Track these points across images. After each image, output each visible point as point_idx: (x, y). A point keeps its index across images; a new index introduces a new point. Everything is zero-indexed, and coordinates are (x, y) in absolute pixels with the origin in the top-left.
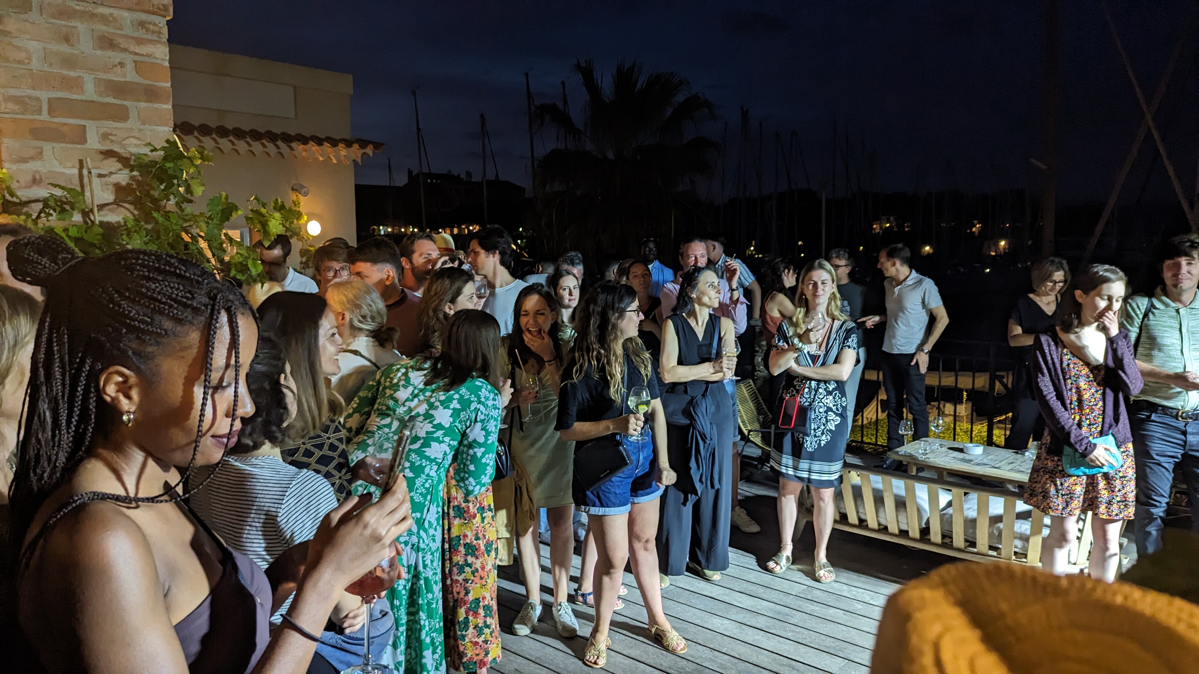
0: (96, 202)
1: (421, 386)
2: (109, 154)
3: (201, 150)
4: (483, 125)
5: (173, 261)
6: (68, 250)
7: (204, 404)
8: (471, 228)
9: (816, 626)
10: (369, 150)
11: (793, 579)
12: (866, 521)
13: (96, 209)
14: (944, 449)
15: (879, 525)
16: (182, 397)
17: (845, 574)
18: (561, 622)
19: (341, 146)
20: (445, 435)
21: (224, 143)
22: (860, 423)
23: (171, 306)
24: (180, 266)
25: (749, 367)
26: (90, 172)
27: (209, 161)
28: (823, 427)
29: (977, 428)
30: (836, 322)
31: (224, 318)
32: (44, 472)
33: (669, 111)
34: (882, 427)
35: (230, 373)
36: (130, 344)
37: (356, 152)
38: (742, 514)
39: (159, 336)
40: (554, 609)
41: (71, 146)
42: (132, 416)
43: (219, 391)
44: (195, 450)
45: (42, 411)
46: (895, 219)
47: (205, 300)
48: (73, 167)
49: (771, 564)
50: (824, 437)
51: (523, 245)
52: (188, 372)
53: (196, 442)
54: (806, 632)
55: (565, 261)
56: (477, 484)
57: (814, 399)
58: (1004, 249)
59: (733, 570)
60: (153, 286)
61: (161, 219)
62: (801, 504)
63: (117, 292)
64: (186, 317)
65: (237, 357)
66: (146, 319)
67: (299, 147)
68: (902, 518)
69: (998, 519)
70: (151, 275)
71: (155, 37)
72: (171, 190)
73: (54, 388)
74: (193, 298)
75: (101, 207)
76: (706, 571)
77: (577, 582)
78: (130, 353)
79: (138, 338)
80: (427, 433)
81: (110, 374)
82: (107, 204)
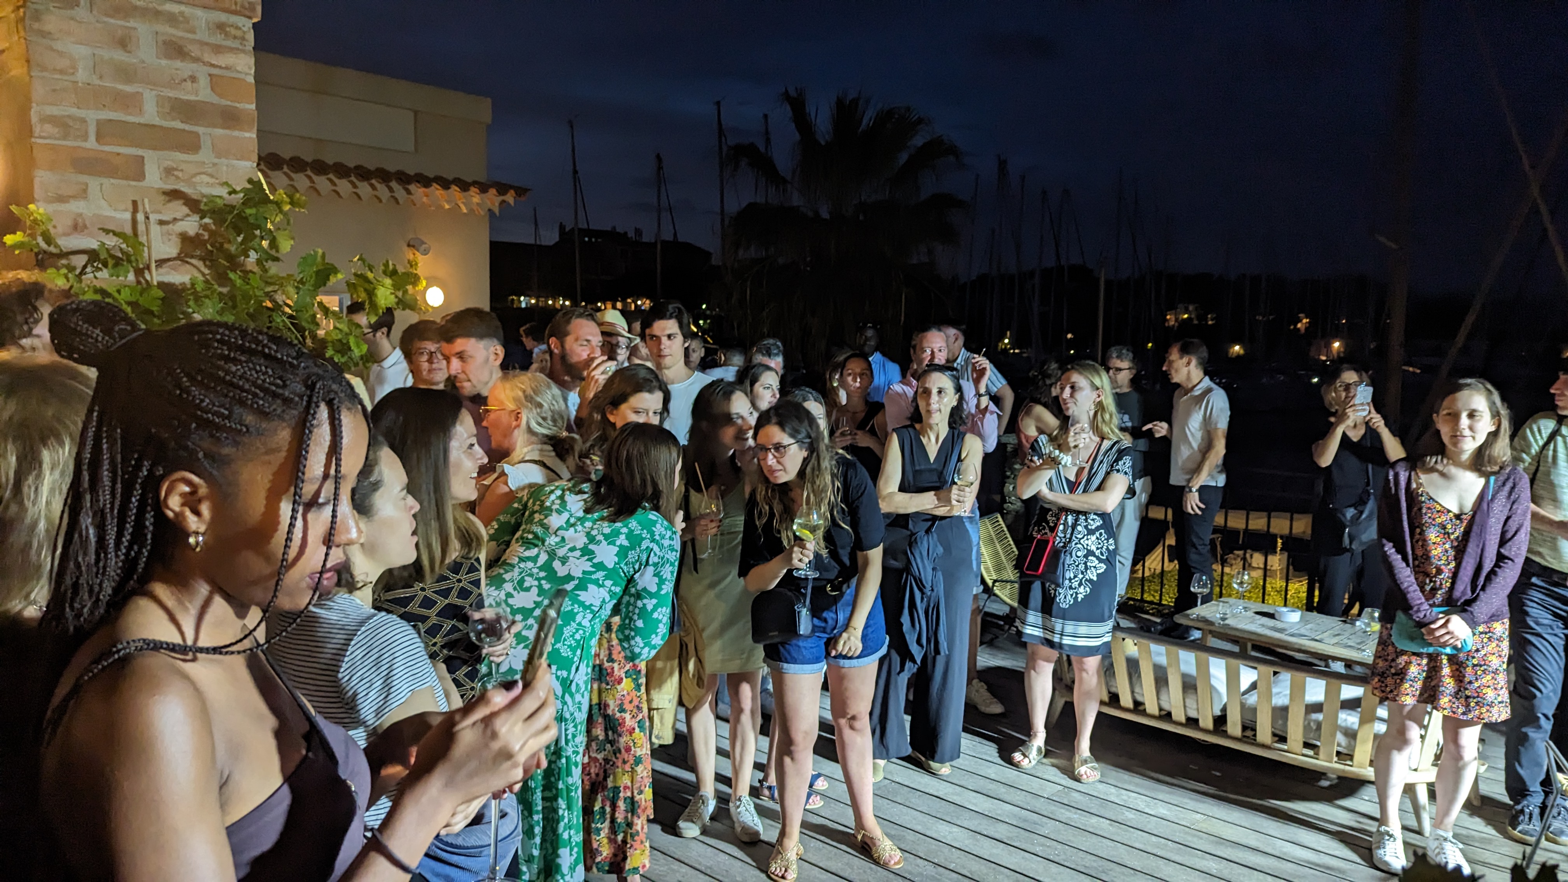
0: (155, 257)
1: (581, 514)
2: (174, 195)
3: (292, 191)
4: (660, 168)
5: (260, 337)
6: (126, 319)
7: (292, 525)
8: (639, 303)
9: (1072, 839)
10: (510, 198)
11: (1045, 777)
12: (1142, 704)
13: (153, 265)
14: (1250, 614)
15: (1161, 709)
16: (264, 514)
17: (1114, 773)
18: (739, 822)
19: (473, 190)
20: (607, 577)
21: (321, 182)
22: (1140, 574)
23: (255, 395)
24: (270, 344)
25: (997, 498)
26: (147, 218)
27: (300, 206)
28: (1081, 576)
29: (1293, 587)
30: (1105, 442)
31: (323, 412)
32: (84, 607)
33: (903, 157)
34: (1169, 581)
35: (329, 486)
36: (200, 441)
37: (492, 200)
38: (981, 690)
39: (238, 435)
40: (731, 804)
41: (124, 182)
42: (201, 539)
43: (313, 509)
44: (277, 584)
45: (84, 527)
46: (1196, 309)
47: (300, 388)
48: (126, 210)
49: (1017, 756)
50: (1081, 589)
51: (706, 326)
52: (272, 481)
53: (279, 574)
54: (1059, 846)
55: (759, 351)
56: (646, 645)
57: (1070, 539)
58: (1339, 353)
59: (967, 763)
60: (234, 369)
61: (239, 282)
62: (1057, 678)
63: (187, 375)
64: (275, 410)
65: (338, 465)
66: (222, 410)
67: (418, 191)
68: (1191, 702)
69: (1317, 708)
70: (232, 355)
71: (236, 44)
72: (251, 244)
73: (101, 498)
74: (285, 386)
75: (161, 263)
76: (931, 763)
77: (763, 771)
78: (201, 455)
79: (212, 436)
80: (584, 572)
81: (175, 481)
82: (169, 260)
